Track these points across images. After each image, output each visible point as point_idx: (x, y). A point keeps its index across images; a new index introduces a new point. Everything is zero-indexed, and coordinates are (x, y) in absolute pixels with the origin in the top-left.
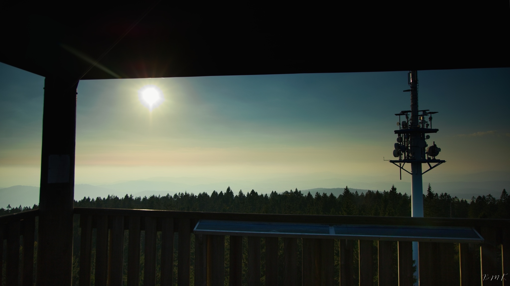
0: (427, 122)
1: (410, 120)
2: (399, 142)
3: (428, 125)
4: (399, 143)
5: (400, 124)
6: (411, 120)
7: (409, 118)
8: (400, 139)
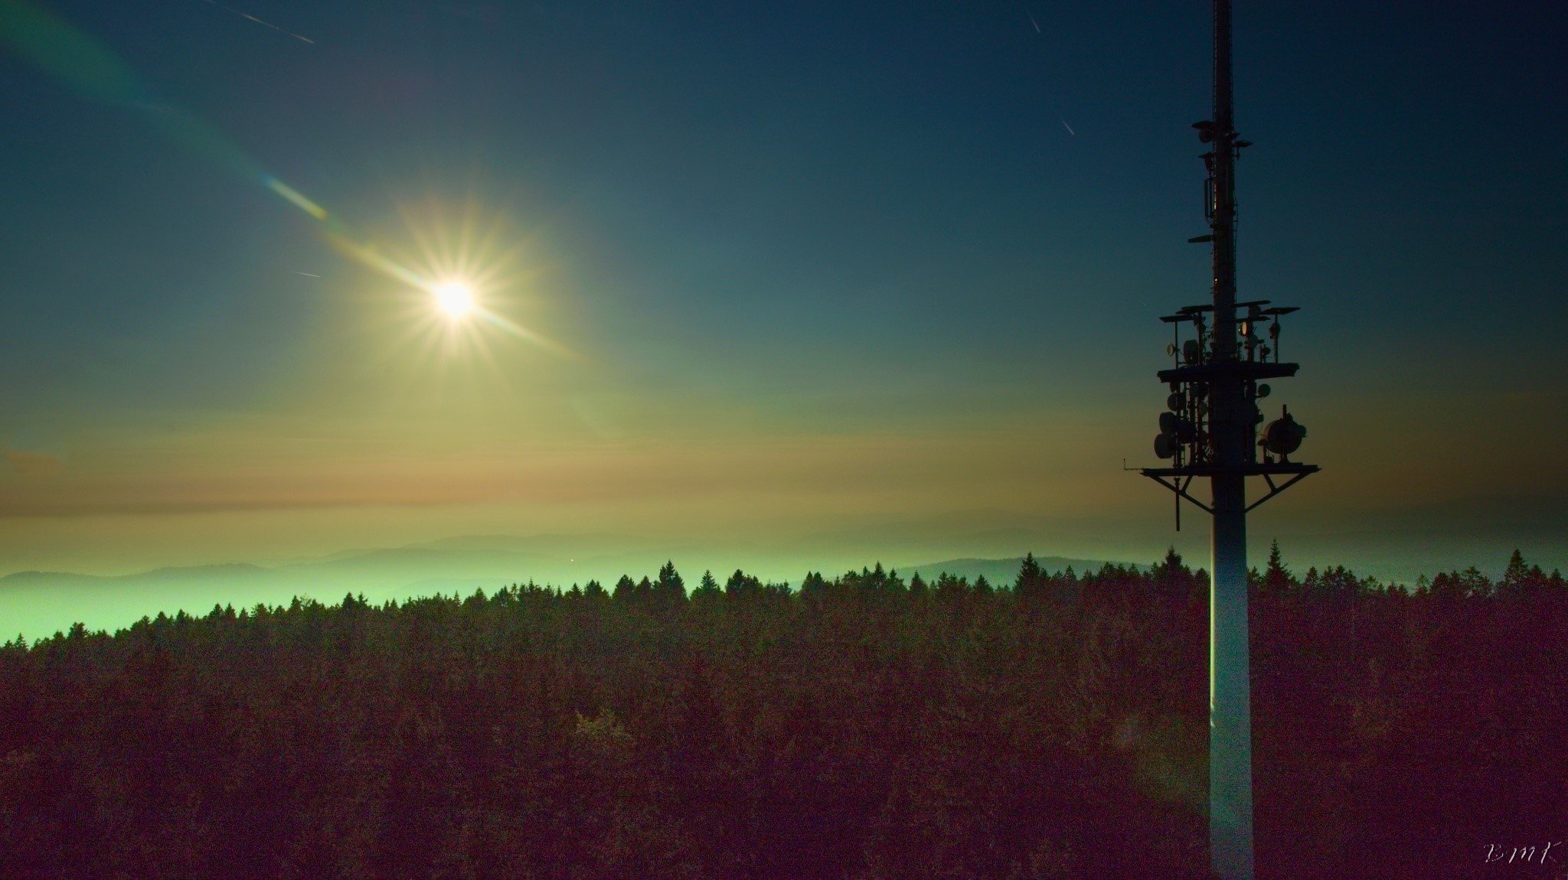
0: (1262, 341)
1: (1209, 336)
2: (1174, 410)
3: (1265, 351)
4: (1175, 413)
5: (1176, 350)
6: (1212, 335)
7: (1207, 330)
8: (1176, 401)
